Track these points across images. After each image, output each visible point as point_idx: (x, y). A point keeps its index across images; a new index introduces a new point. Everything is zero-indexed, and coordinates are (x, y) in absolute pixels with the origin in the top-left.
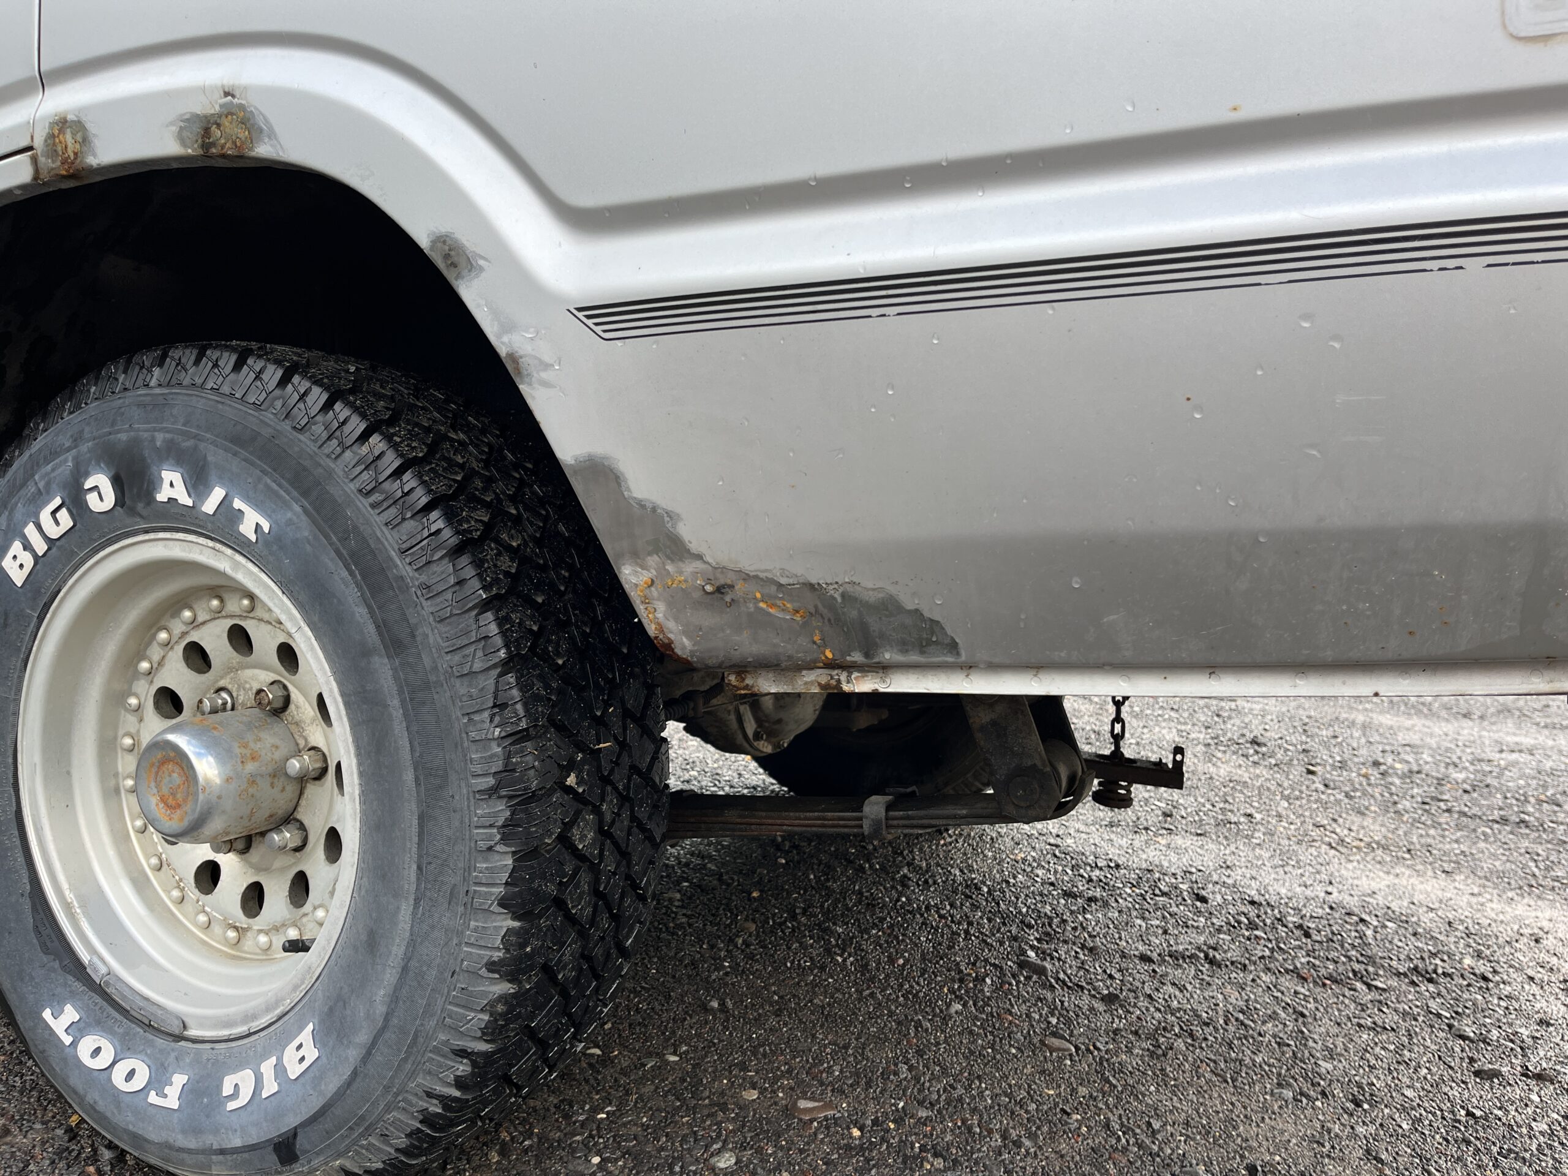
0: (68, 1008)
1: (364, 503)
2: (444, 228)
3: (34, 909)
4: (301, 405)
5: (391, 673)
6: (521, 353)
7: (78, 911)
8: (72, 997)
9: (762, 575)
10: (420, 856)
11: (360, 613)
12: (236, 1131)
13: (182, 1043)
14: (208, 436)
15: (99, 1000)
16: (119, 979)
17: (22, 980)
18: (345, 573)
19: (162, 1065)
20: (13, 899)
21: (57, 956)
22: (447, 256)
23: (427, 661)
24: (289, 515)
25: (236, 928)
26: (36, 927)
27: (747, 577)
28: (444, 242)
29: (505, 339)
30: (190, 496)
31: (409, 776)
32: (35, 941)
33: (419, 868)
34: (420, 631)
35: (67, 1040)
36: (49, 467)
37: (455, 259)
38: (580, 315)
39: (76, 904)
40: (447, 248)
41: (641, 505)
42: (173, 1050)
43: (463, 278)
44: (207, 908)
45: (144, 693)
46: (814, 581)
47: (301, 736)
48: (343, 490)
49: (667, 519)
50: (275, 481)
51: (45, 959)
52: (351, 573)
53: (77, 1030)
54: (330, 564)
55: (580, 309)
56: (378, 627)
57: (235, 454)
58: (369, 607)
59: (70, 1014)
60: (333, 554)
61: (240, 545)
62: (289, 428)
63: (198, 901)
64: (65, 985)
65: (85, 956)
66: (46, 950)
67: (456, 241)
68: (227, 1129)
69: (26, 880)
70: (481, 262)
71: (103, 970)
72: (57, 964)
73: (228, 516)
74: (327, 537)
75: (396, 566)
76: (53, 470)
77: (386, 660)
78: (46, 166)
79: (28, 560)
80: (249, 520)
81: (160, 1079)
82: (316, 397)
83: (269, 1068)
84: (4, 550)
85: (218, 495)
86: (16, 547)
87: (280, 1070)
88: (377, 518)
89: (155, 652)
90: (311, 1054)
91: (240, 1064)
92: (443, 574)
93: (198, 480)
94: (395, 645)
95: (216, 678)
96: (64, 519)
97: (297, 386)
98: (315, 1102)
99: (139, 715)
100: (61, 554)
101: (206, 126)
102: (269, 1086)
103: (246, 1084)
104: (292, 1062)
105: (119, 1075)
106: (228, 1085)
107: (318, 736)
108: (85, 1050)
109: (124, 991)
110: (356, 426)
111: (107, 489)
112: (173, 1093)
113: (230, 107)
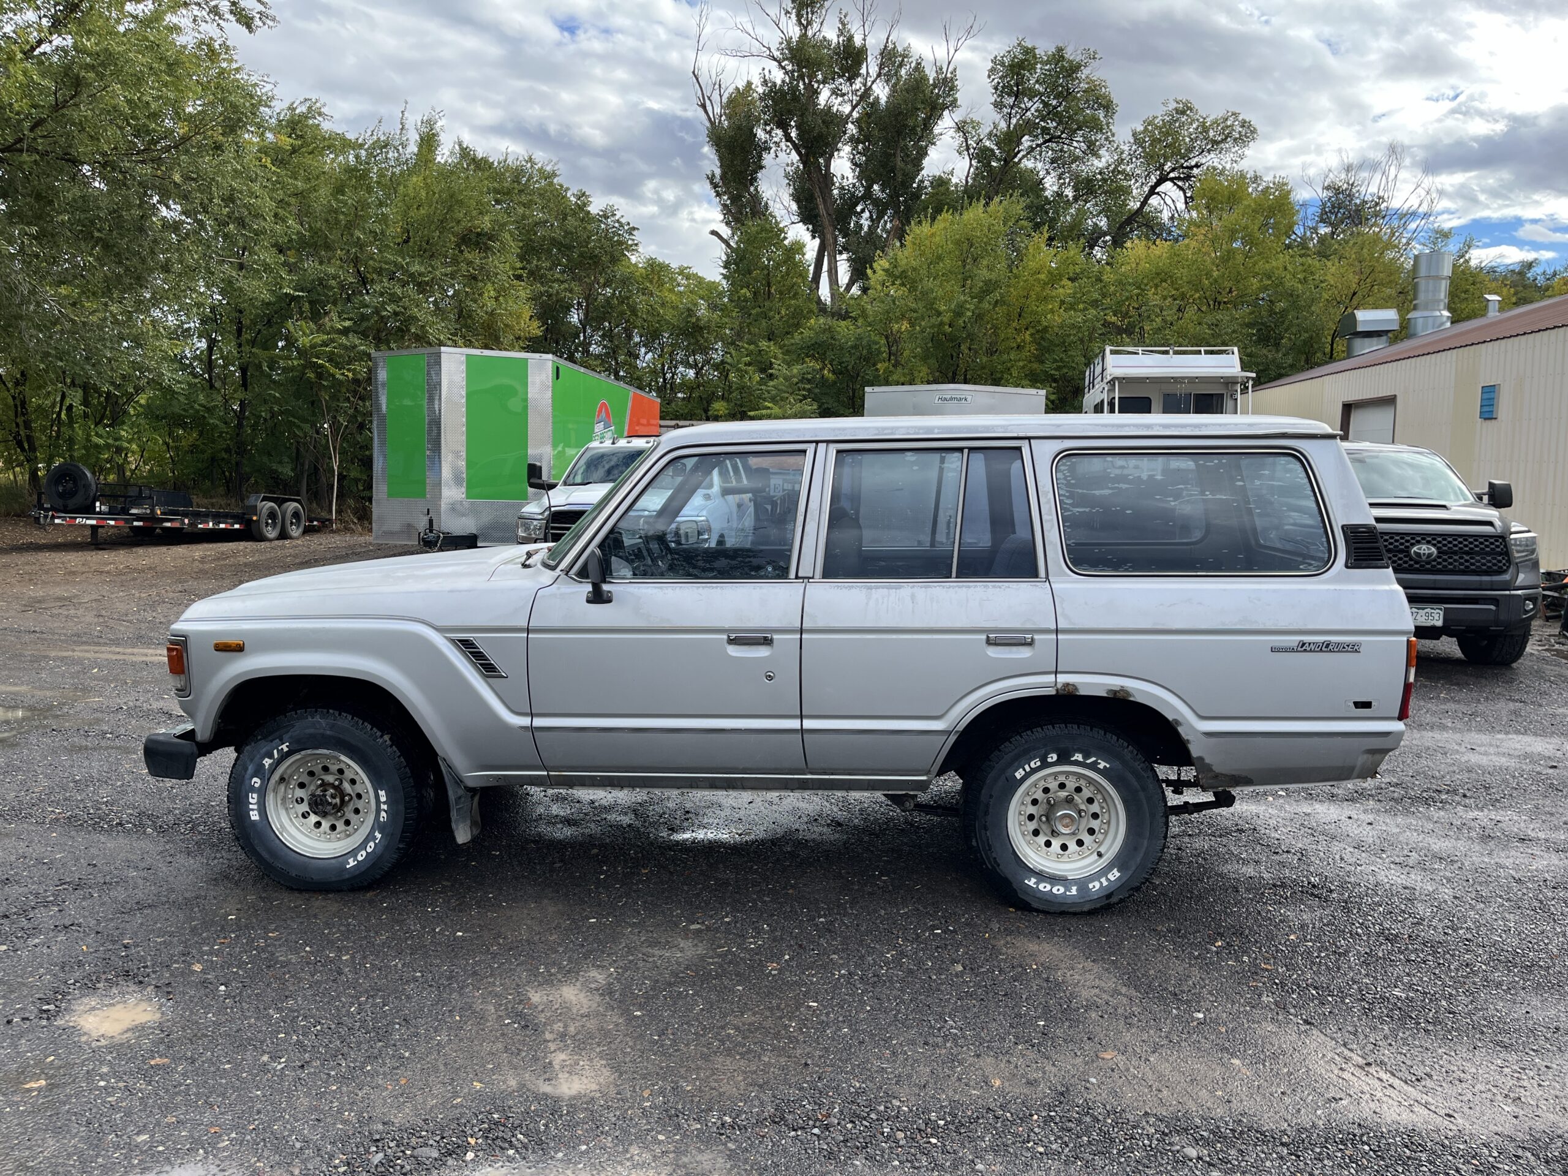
1: (1132, 761)
2: (1175, 717)
3: (1017, 859)
4: (1112, 740)
6: (1190, 739)
8: (1032, 876)
9: (1225, 774)
10: (1150, 830)
11: (1136, 783)
12: (1095, 894)
13: (1069, 880)
14: (1090, 748)
15: (1040, 876)
16: (1044, 870)
17: (1016, 875)
18: (1130, 776)
19: (1066, 886)
21: (1025, 868)
22: (1176, 723)
24: (1116, 764)
25: (1061, 853)
26: (1018, 863)
27: (1222, 774)
28: (1175, 720)
29: (1187, 737)
30: (1082, 760)
32: (1018, 866)
33: (1150, 833)
35: (1035, 886)
36: (1036, 752)
37: (1178, 723)
38: (1203, 734)
39: (1026, 856)
41: (1207, 763)
42: (1067, 882)
44: (1050, 851)
45: (1029, 800)
46: (1234, 774)
47: (1078, 807)
48: (1128, 758)
50: (1110, 756)
51: (1022, 869)
52: (1132, 776)
53: (1037, 883)
54: (1127, 774)
56: (1140, 787)
57: (1098, 751)
58: (1138, 782)
59: (1033, 880)
60: (1127, 772)
61: (1098, 771)
62: (1111, 745)
63: (1047, 849)
64: (1029, 874)
65: (1033, 867)
66: (1021, 867)
67: (1178, 720)
68: (1092, 895)
69: (1012, 851)
71: (1039, 869)
72: (1025, 870)
73: (1095, 763)
74: (1126, 769)
77: (1142, 793)
78: (1061, 692)
79: (1023, 773)
80: (1102, 765)
81: (1068, 889)
82: (1115, 738)
83: (1103, 880)
84: (1016, 771)
85: (1093, 759)
86: (1021, 770)
87: (1108, 880)
88: (1136, 764)
89: (1034, 789)
90: (1118, 875)
91: (1093, 881)
92: (1150, 774)
93: (1086, 757)
94: (1144, 789)
95: (1049, 795)
96: (1039, 764)
97: (1109, 735)
98: (1119, 884)
99: (1026, 805)
100: (1034, 771)
101: (1115, 692)
102: (1105, 883)
103: (1097, 885)
104: (1111, 877)
105: (1055, 890)
106: (1091, 886)
107: (1083, 807)
108: (1041, 887)
109: (1047, 873)
110: (1126, 744)
111: (1055, 757)
112: (1074, 891)
113: (1123, 689)
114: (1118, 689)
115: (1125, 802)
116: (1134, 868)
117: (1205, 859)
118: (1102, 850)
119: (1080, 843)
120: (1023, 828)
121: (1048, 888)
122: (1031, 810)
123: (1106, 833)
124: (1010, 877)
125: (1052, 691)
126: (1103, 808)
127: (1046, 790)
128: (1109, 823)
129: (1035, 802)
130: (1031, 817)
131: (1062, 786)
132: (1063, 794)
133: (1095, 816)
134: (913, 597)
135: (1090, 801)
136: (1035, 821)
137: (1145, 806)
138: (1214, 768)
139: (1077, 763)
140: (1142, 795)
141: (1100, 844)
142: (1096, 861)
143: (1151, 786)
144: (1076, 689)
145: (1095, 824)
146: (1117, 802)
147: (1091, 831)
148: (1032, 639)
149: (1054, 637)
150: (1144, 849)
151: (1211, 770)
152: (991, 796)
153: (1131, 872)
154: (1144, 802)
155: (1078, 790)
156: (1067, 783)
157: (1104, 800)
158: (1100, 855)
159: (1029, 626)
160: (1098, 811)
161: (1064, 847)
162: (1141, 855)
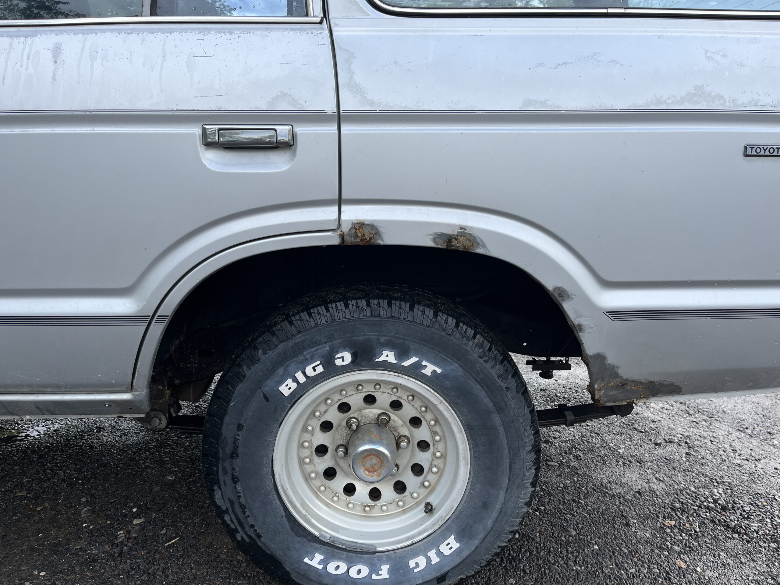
0: (317, 555)
1: (481, 361)
2: (559, 285)
3: (289, 521)
4: (447, 325)
5: (499, 419)
6: (583, 324)
7: (309, 516)
8: (317, 550)
9: (638, 380)
10: (510, 476)
11: (486, 400)
12: (419, 578)
13: (377, 554)
14: (409, 338)
15: (329, 548)
16: (337, 538)
17: (289, 550)
18: (479, 387)
19: (372, 564)
20: (278, 520)
21: (304, 537)
22: (559, 294)
23: (512, 413)
24: (453, 367)
25: (369, 506)
26: (291, 528)
27: (633, 381)
28: (559, 289)
29: (578, 320)
30: (396, 360)
31: (506, 451)
32: (292, 533)
33: (509, 480)
34: (509, 403)
35: (320, 567)
36: (313, 349)
37: (563, 295)
38: (607, 314)
39: (307, 514)
40: (560, 291)
41: (610, 365)
42: (374, 557)
43: (565, 301)
44: (351, 501)
45: (316, 424)
46: (653, 381)
47: (396, 431)
48: (473, 357)
49: (616, 368)
50: (445, 355)
51: (299, 539)
52: (482, 387)
53: (325, 562)
54: (472, 384)
55: (607, 312)
56: (494, 405)
57: (425, 345)
58: (490, 398)
59: (318, 557)
60: (474, 380)
61: (423, 378)
62: (445, 334)
63: (346, 500)
64: (311, 546)
65: (316, 533)
66: (297, 535)
67: (564, 289)
68: (415, 579)
69: (282, 511)
70: (573, 296)
71: (329, 537)
72: (305, 540)
73: (417, 366)
74: (471, 375)
75: (498, 382)
76: (316, 351)
77: (497, 415)
78: (349, 240)
79: (294, 386)
80: (429, 369)
81: (374, 569)
82: (452, 321)
83: (432, 554)
84: (281, 383)
85: (414, 360)
86: (289, 381)
87: (439, 554)
88: (488, 366)
89: (323, 408)
90: (456, 545)
91: (415, 555)
92: (512, 383)
93: (402, 354)
94: (500, 409)
95: (350, 414)
96: (320, 369)
97: (442, 317)
98: (458, 560)
99: (312, 433)
100: (313, 382)
101: (449, 239)
102: (435, 560)
103: (422, 561)
104: (445, 550)
105: (353, 573)
106: (412, 564)
107: (405, 431)
108: (331, 568)
109: (343, 542)
110: (471, 332)
111: (348, 357)
112: (384, 573)
113: (463, 232)
114: (454, 232)
115: (469, 428)
116: (481, 536)
117: (577, 458)
118: (433, 500)
119: (400, 487)
120: (308, 468)
121: (343, 568)
122: (321, 438)
123: (441, 473)
124: (279, 554)
125: (333, 239)
126: (435, 433)
127: (344, 408)
128: (443, 456)
129: (326, 426)
130: (321, 450)
131: (370, 400)
132: (372, 412)
133: (423, 445)
134: (57, 51)
135: (416, 422)
136: (328, 456)
137: (503, 438)
138: (620, 372)
139: (386, 366)
140: (496, 419)
141: (432, 489)
142: (422, 521)
143: (512, 404)
144: (377, 233)
145: (423, 458)
146: (455, 429)
147: (418, 470)
148: (294, 136)
149: (334, 128)
150: (498, 507)
151: (616, 375)
152: (240, 427)
153: (476, 542)
154: (501, 429)
155: (396, 405)
156: (377, 395)
157: (437, 421)
158: (429, 509)
159: (284, 106)
160: (428, 439)
161: (375, 494)
162: (494, 515)
